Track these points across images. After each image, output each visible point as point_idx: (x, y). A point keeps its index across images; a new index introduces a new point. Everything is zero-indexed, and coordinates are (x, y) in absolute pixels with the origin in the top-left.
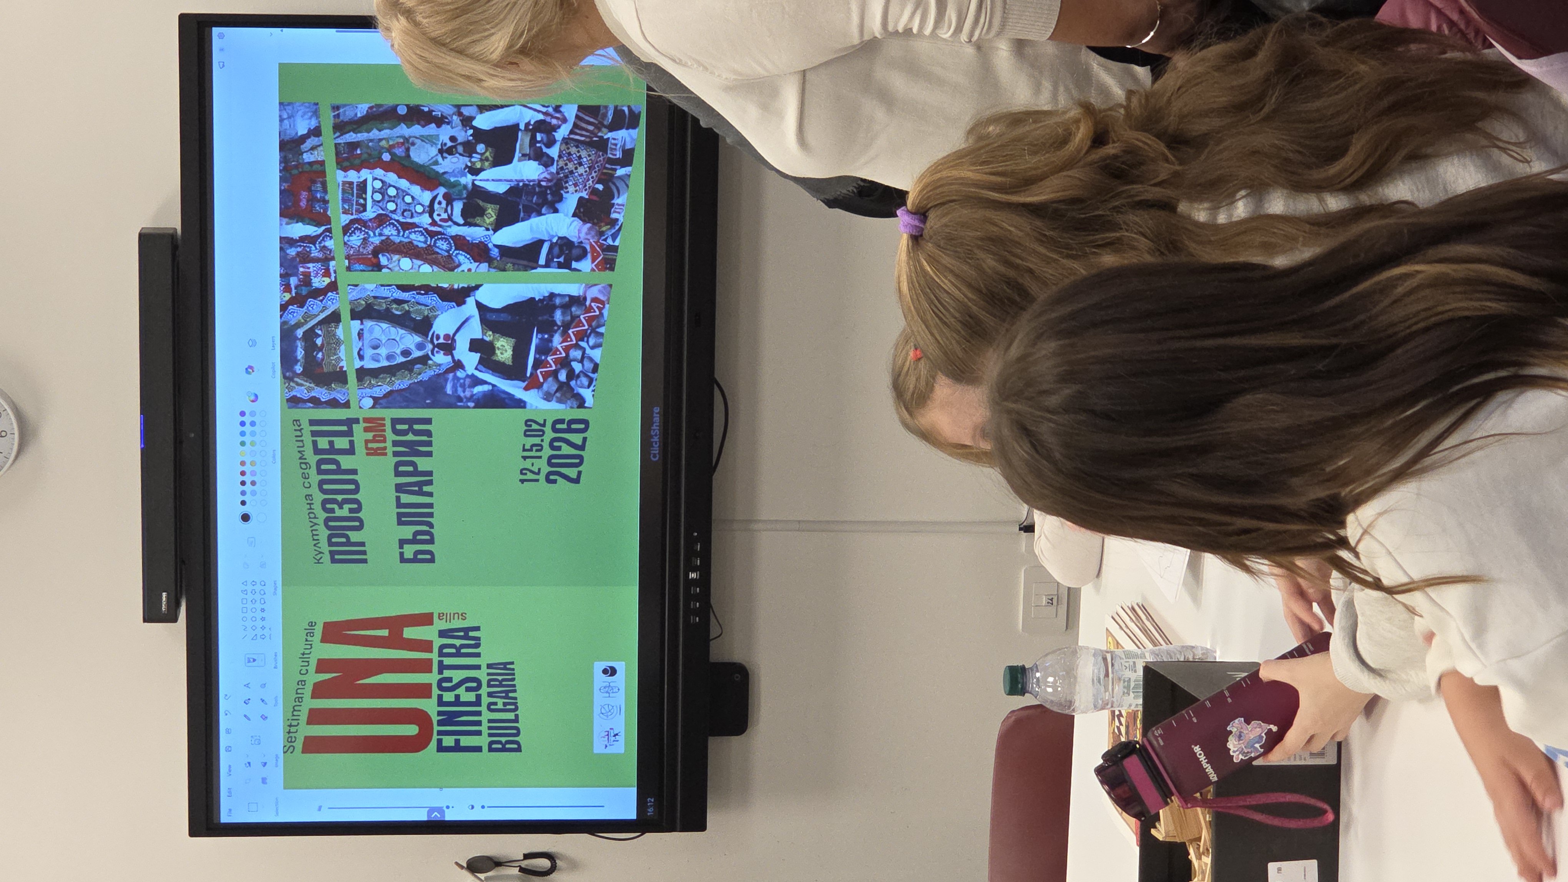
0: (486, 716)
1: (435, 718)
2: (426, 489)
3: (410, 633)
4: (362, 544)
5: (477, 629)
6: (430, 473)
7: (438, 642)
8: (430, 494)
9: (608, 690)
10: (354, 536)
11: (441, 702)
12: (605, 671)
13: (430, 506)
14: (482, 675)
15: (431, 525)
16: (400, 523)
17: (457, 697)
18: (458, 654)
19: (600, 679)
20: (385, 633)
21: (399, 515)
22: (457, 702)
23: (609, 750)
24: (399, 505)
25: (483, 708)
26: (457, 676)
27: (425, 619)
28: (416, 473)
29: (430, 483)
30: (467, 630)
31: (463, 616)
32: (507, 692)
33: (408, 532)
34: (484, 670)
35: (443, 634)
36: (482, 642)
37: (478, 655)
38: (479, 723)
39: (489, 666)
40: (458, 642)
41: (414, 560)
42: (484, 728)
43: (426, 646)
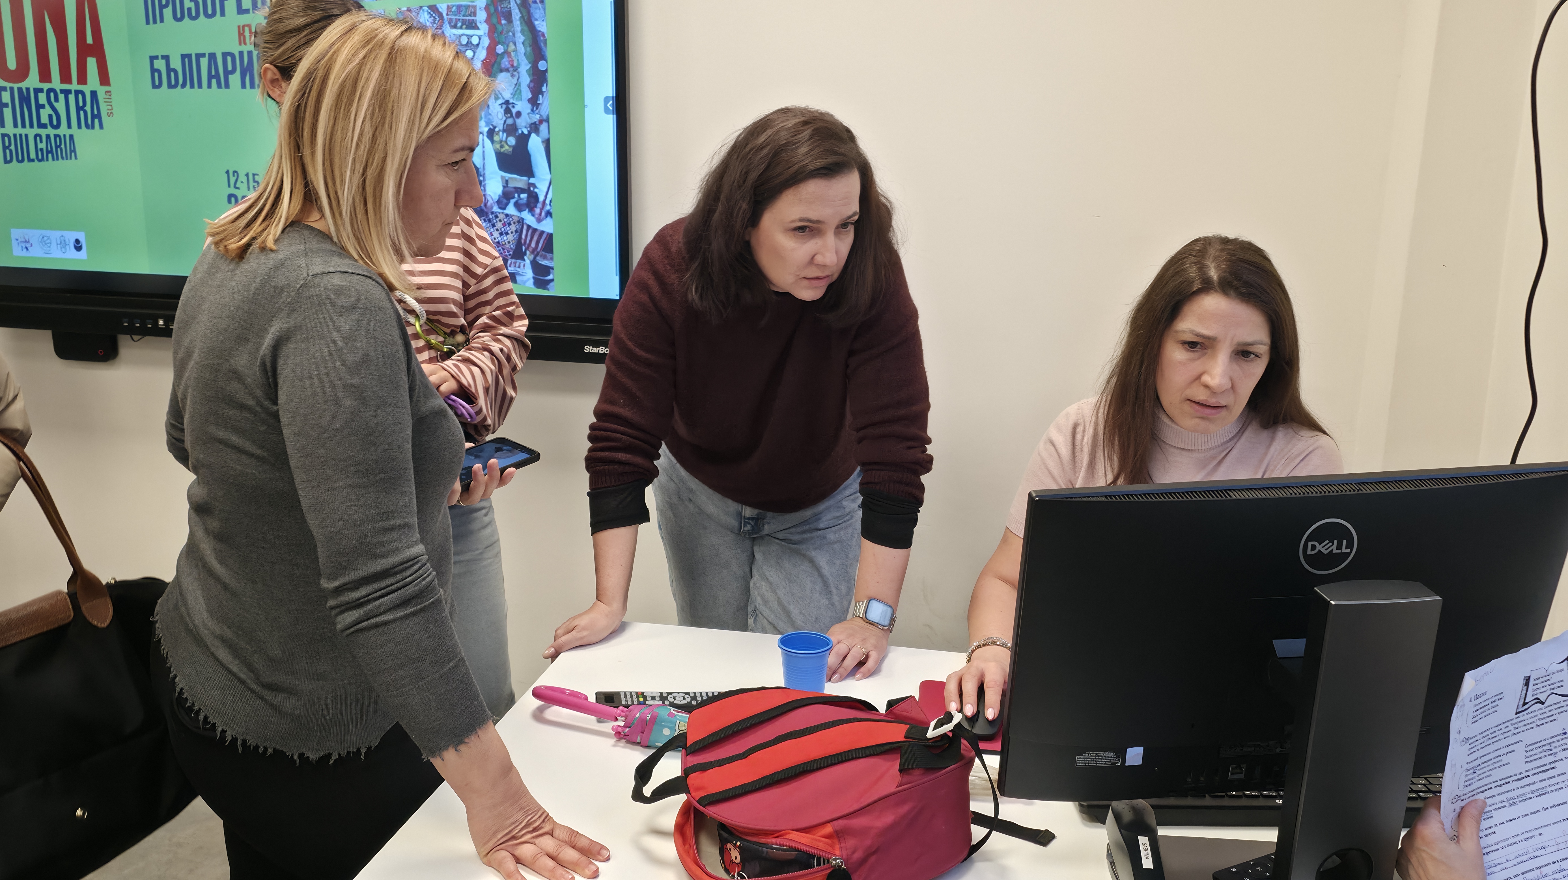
0: (31, 132)
1: (24, 85)
2: (214, 81)
3: (92, 63)
4: (162, 21)
5: (101, 127)
6: (227, 86)
7: (87, 89)
8: (209, 86)
9: (63, 244)
10: (168, 12)
11: (38, 91)
12: (77, 241)
13: (200, 86)
14: (63, 130)
15: (184, 86)
16: (183, 57)
17: (43, 106)
18: (79, 109)
19: (71, 237)
20: (90, 40)
21: (189, 56)
22: (39, 107)
23: (14, 243)
24: (199, 56)
25: (37, 130)
26: (60, 106)
27: (104, 79)
28: (227, 73)
29: (219, 86)
30: (99, 116)
31: (110, 114)
32: (51, 152)
33: (176, 64)
34: (68, 132)
35: (94, 94)
36: (90, 131)
37: (80, 127)
38: (24, 126)
39: (71, 137)
40: (88, 108)
41: (153, 70)
42: (19, 130)
43: (83, 78)
